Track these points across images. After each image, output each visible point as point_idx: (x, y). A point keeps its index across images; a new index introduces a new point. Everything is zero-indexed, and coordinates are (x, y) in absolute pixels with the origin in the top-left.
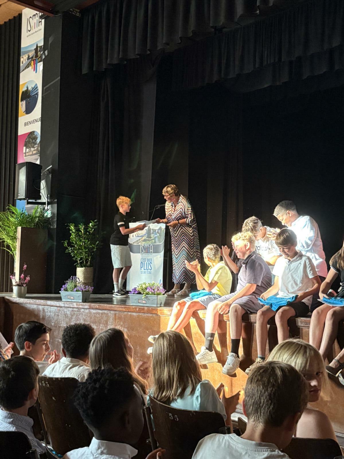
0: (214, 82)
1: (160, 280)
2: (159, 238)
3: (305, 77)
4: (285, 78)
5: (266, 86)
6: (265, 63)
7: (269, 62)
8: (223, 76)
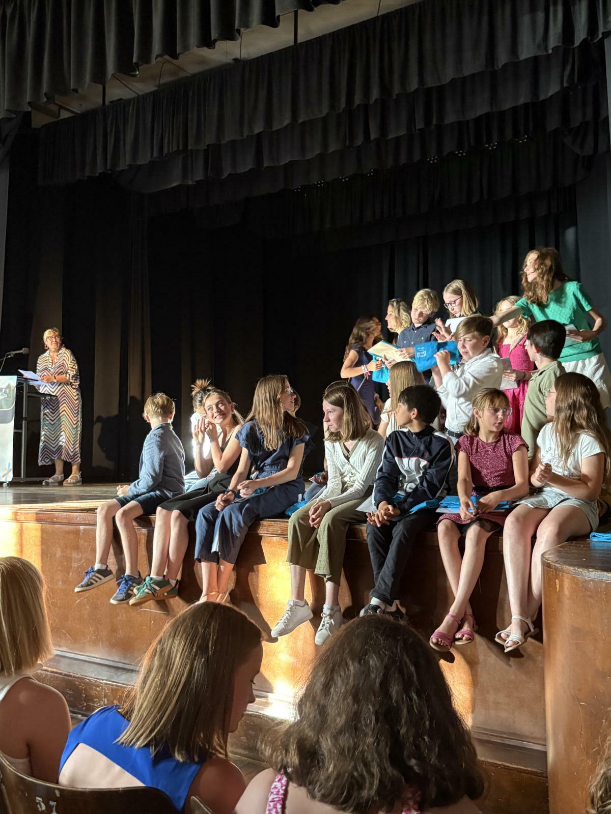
0: (97, 175)
1: (9, 464)
2: (8, 401)
3: (225, 175)
4: (199, 176)
5: (174, 185)
6: (165, 151)
7: (170, 151)
8: (109, 167)
